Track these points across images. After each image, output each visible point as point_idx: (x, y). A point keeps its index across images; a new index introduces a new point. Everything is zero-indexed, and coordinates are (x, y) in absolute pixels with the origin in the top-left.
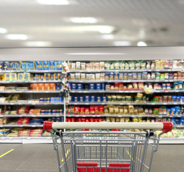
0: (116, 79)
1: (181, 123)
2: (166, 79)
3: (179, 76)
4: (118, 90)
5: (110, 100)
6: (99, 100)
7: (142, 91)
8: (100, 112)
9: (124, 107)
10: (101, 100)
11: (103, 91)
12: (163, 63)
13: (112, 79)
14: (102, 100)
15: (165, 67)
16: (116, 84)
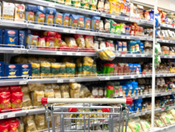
0: (50, 22)
1: (138, 109)
2: (122, 34)
3: (137, 30)
4: (54, 49)
5: (36, 73)
6: (12, 74)
7: (91, 54)
8: (14, 105)
9: (63, 87)
10: (17, 74)
11: (21, 50)
12: (120, 5)
13: (41, 21)
14: (19, 73)
15: (122, 13)
16: (51, 36)
